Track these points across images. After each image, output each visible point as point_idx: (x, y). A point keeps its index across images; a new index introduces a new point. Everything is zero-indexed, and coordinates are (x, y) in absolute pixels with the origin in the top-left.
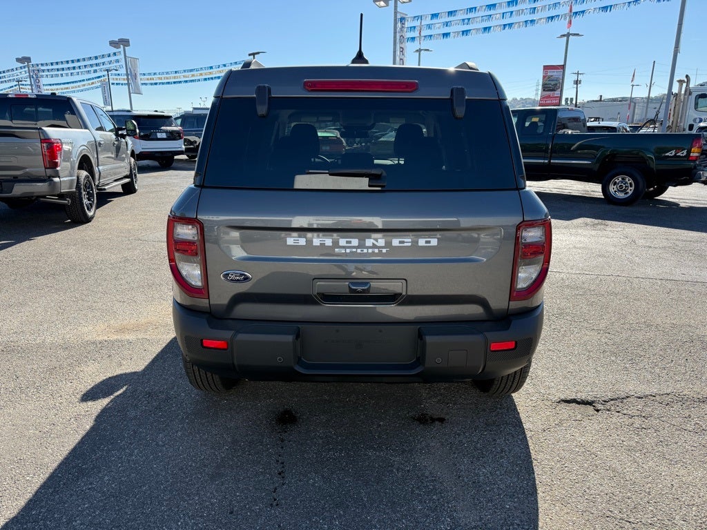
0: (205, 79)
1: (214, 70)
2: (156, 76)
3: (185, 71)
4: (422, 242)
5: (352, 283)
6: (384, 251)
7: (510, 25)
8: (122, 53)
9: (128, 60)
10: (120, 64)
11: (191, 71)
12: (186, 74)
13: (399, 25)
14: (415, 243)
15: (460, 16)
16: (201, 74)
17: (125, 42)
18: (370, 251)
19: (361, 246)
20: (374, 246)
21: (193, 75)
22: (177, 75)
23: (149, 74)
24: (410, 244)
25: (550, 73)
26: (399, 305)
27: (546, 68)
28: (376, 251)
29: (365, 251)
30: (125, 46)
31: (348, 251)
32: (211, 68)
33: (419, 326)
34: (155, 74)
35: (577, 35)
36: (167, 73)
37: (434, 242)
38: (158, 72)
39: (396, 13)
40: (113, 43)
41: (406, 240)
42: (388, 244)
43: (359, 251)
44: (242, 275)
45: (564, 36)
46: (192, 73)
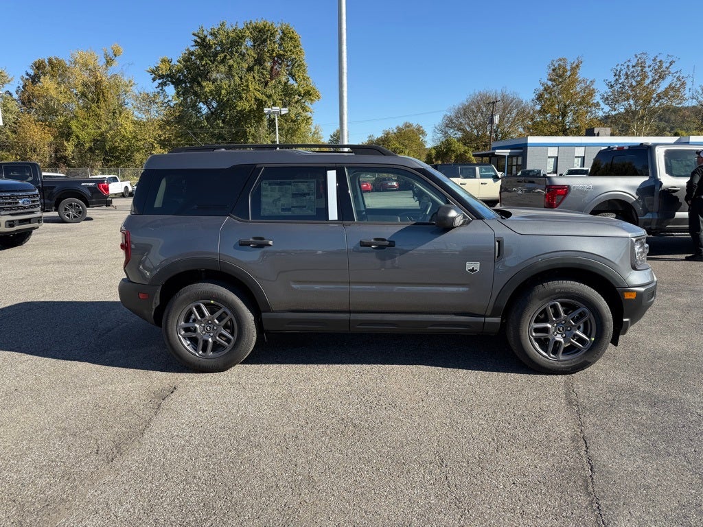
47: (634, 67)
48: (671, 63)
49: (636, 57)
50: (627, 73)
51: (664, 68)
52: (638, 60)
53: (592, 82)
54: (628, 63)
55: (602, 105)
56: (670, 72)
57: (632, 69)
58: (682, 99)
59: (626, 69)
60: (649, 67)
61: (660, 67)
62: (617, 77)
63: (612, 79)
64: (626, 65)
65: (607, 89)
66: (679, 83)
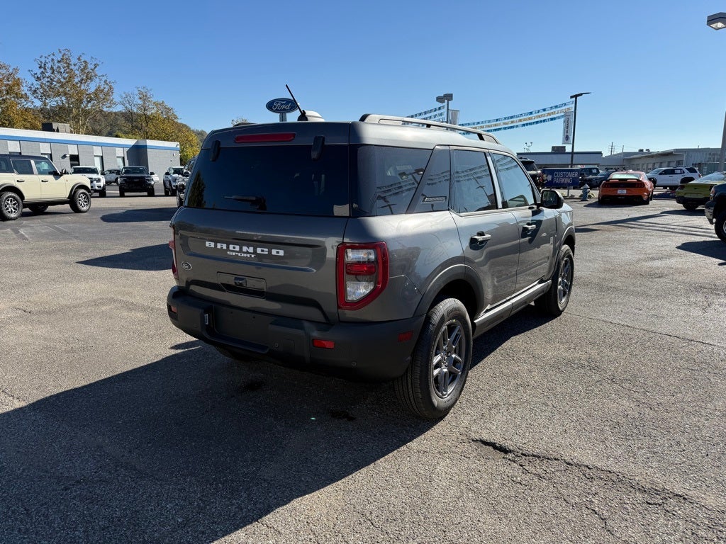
0: (524, 125)
1: (534, 115)
2: (479, 125)
3: (505, 118)
4: (274, 252)
5: (236, 278)
6: (253, 256)
8: (446, 107)
9: (450, 112)
10: (443, 116)
11: (512, 117)
12: (507, 121)
14: (270, 252)
16: (520, 121)
17: (449, 97)
18: (246, 255)
19: (241, 251)
20: (247, 252)
21: (512, 122)
22: (498, 122)
23: (473, 124)
24: (267, 253)
28: (248, 255)
29: (243, 255)
30: (448, 100)
31: (234, 254)
32: (531, 113)
34: (478, 123)
36: (489, 121)
37: (281, 253)
38: (480, 120)
40: (440, 99)
41: (265, 249)
42: (255, 252)
44: (188, 264)
46: (512, 120)
47: (59, 62)
48: (96, 66)
49: (60, 52)
50: (52, 68)
51: (89, 70)
52: (63, 56)
53: (16, 70)
54: (52, 57)
55: (31, 98)
56: (96, 75)
57: (57, 64)
58: (112, 103)
59: (51, 63)
60: (75, 65)
61: (85, 67)
62: (42, 70)
63: (39, 72)
64: (50, 58)
65: (33, 80)
66: (107, 87)
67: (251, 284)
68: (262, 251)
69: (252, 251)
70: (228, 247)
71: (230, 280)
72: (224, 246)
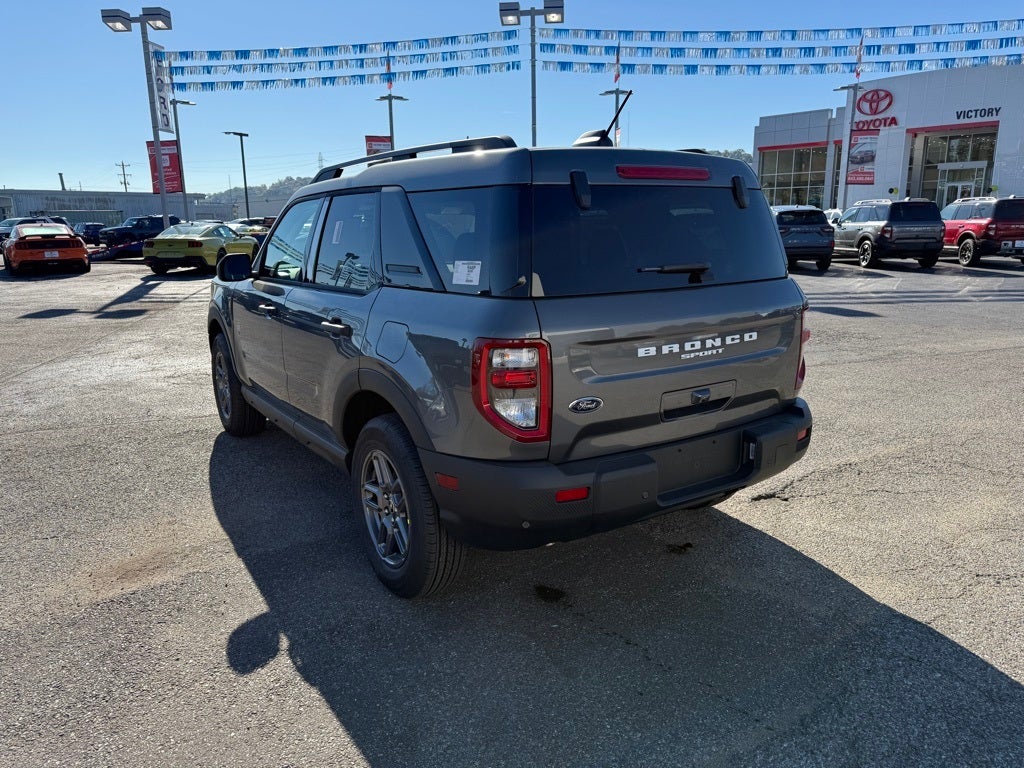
4: (747, 337)
5: (696, 391)
6: (720, 351)
7: (332, 80)
13: (153, 63)
14: (742, 339)
15: (255, 59)
18: (710, 352)
19: (703, 348)
20: (713, 347)
25: (375, 146)
26: (727, 409)
27: (369, 139)
28: (715, 352)
29: (706, 353)
31: (692, 355)
33: (742, 430)
35: (401, 98)
39: (146, 43)
42: (723, 344)
43: (701, 354)
44: (593, 401)
45: (383, 98)
67: (715, 394)
68: (733, 339)
69: (719, 344)
70: (682, 347)
71: (685, 400)
72: (676, 348)
